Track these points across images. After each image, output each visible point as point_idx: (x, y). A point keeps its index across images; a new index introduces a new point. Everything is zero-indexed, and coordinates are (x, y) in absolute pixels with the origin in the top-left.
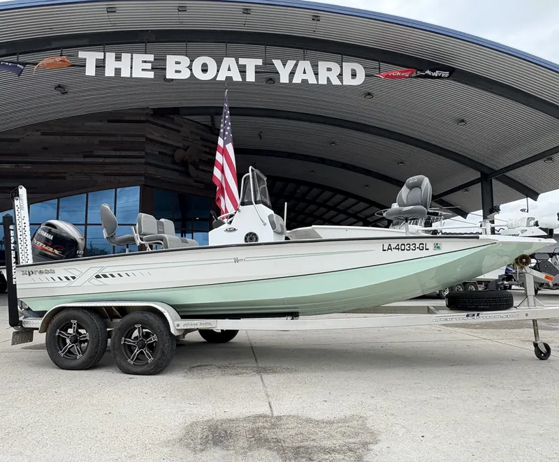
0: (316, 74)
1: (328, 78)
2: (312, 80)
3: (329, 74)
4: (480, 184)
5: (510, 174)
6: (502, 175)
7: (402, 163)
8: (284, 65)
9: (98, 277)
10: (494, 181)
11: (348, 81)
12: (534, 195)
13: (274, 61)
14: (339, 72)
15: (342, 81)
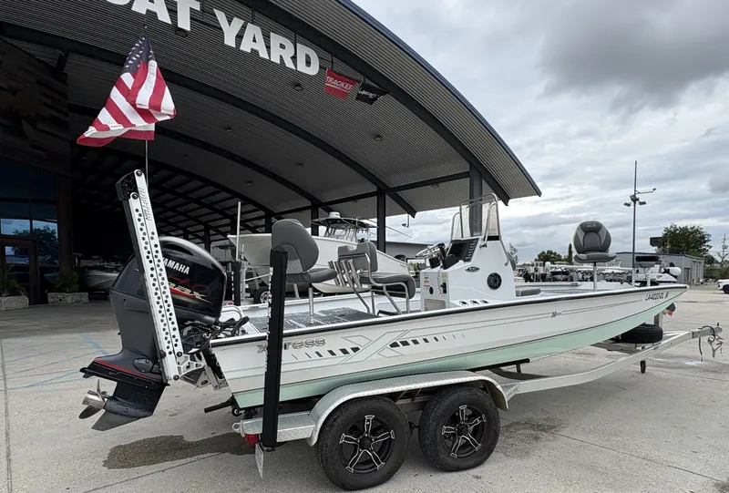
0: (268, 47)
1: (281, 57)
2: (263, 54)
3: (282, 52)
4: (376, 197)
5: (401, 194)
6: (394, 192)
7: (301, 164)
8: (230, 22)
9: (394, 345)
10: (387, 196)
11: (302, 67)
12: (412, 213)
13: (216, 11)
14: (292, 54)
15: (296, 66)
